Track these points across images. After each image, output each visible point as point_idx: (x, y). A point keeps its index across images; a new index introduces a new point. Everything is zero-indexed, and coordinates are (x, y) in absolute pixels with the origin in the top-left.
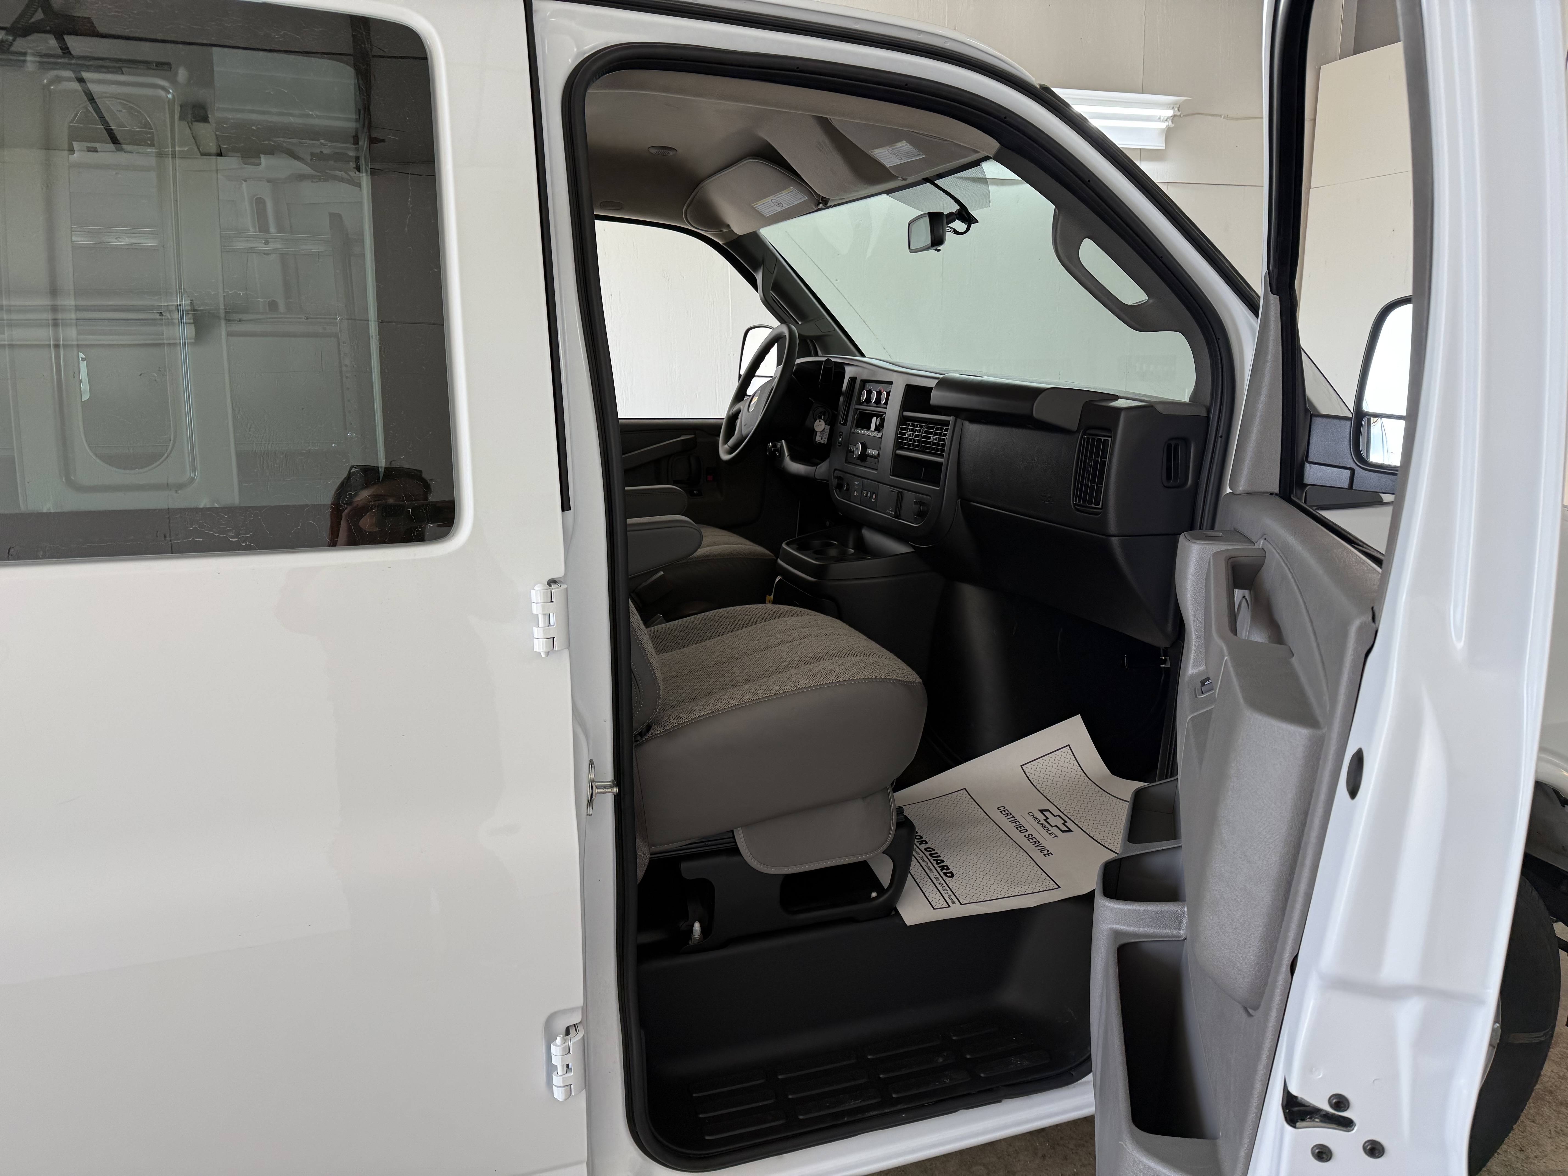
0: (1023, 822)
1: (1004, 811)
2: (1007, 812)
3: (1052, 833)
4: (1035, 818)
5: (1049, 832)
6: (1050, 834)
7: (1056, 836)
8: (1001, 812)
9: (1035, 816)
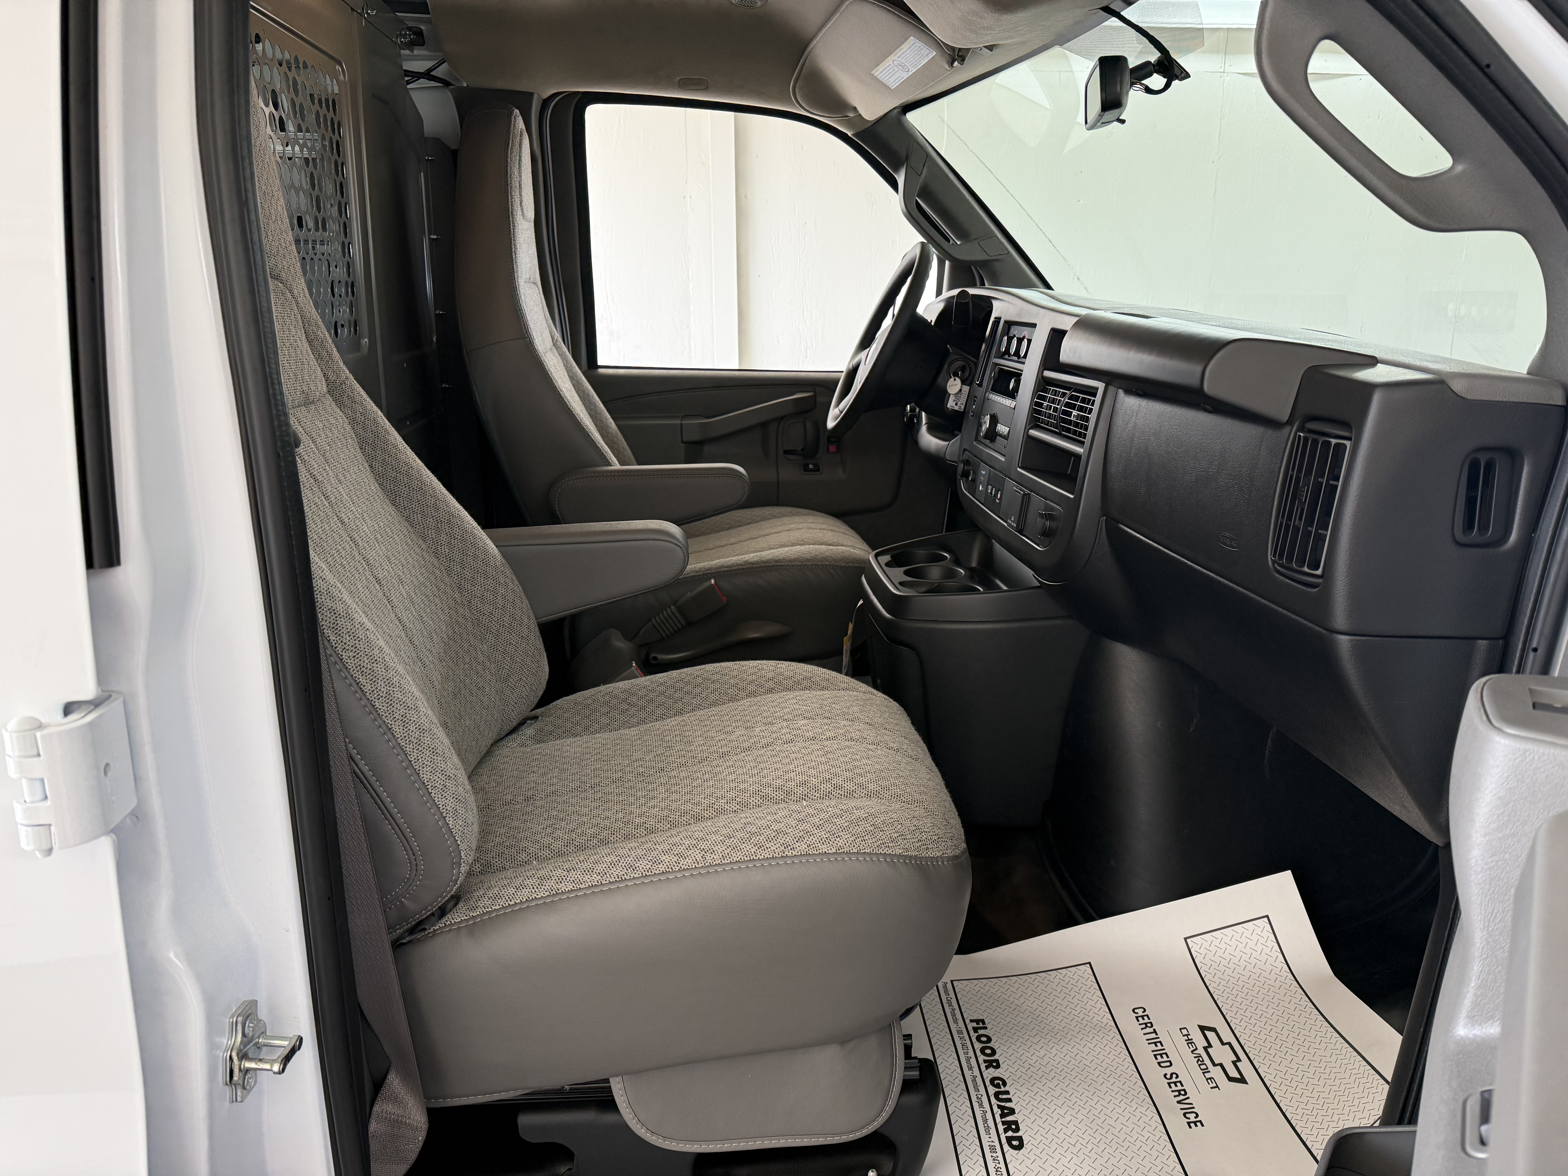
0: (1168, 1048)
1: (1142, 1017)
2: (1146, 1020)
3: (1210, 1079)
4: (1190, 1042)
5: (1208, 1075)
6: (1207, 1079)
7: (1217, 1087)
8: (1137, 1018)
9: (1190, 1037)
